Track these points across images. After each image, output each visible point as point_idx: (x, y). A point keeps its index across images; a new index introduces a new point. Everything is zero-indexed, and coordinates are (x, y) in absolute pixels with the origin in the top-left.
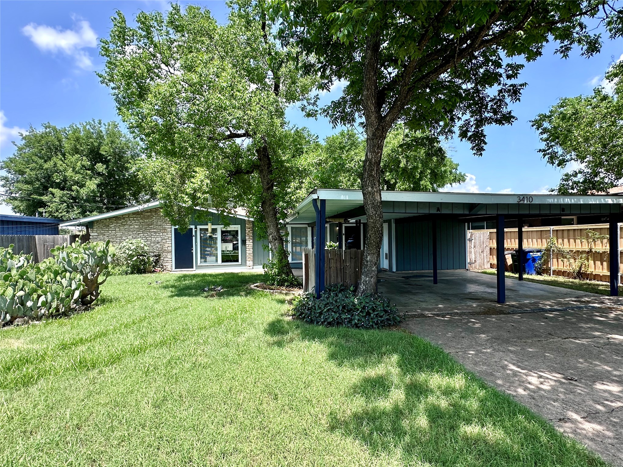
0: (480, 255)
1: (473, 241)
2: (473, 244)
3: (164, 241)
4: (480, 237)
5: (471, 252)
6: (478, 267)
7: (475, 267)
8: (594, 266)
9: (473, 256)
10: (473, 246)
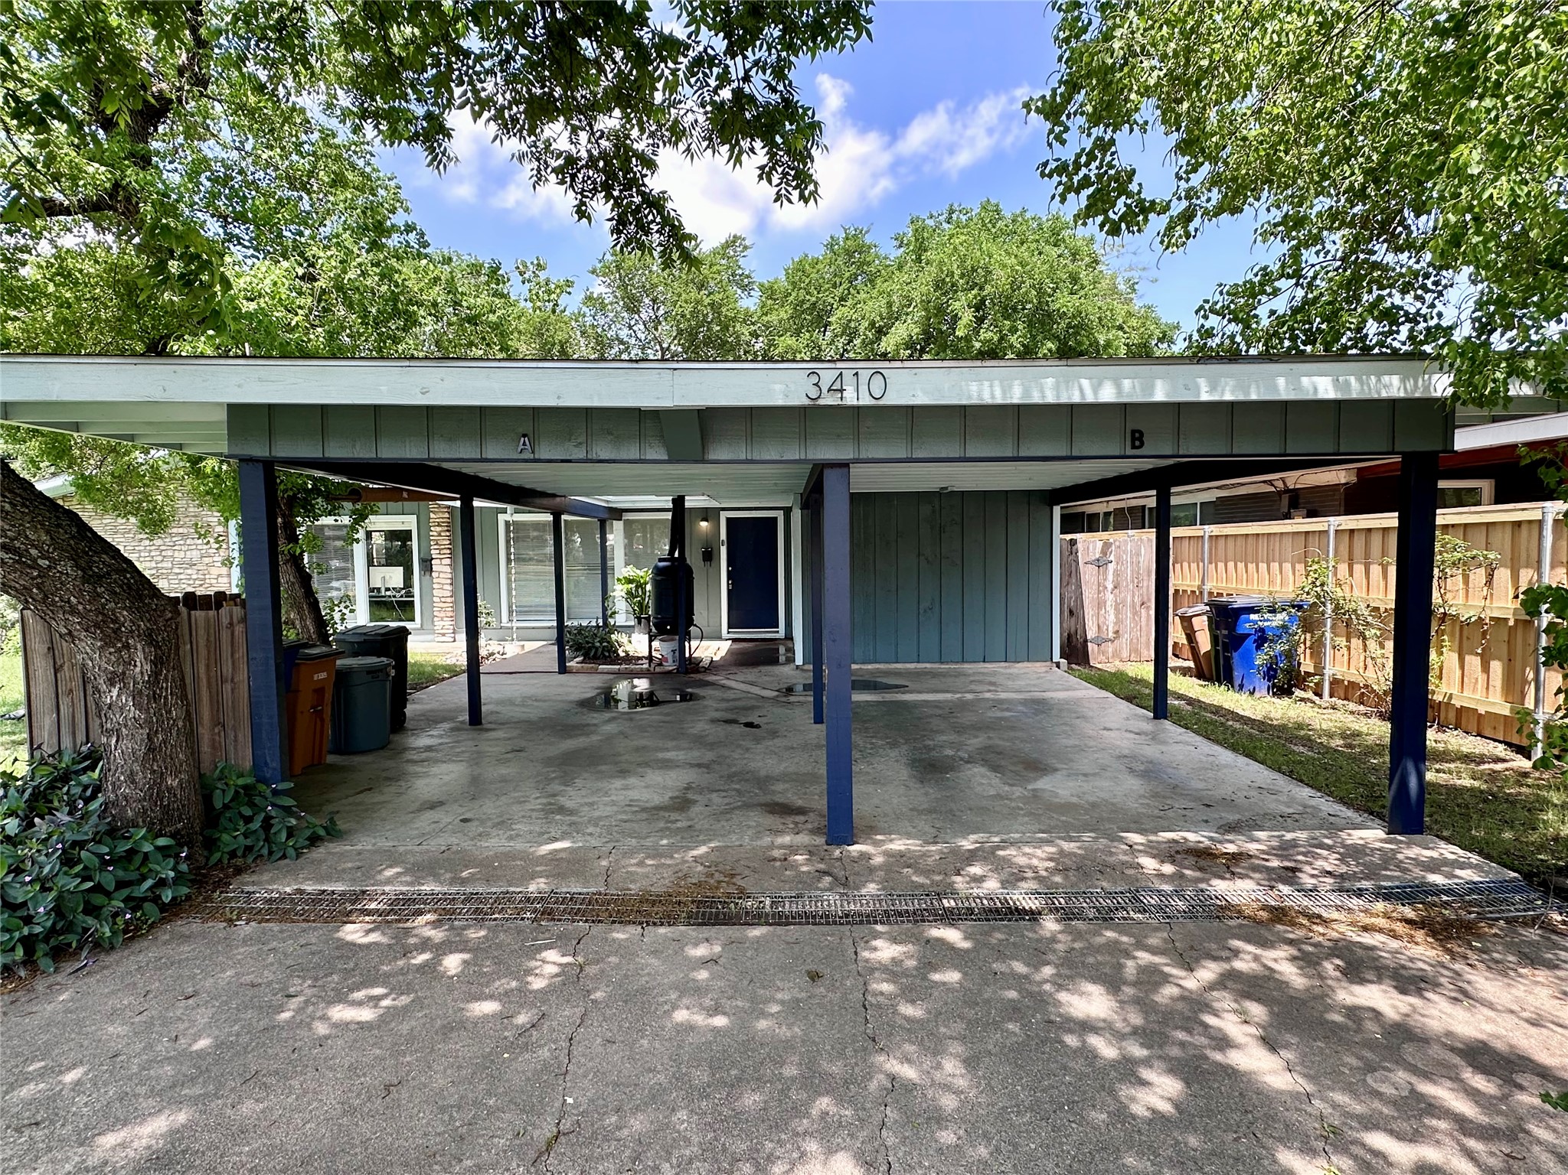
0: (1135, 613)
1: (1111, 567)
2: (1110, 577)
3: (206, 560)
4: (1138, 554)
5: (1100, 604)
6: (1125, 654)
7: (1116, 654)
8: (1458, 673)
9: (1112, 618)
10: (1110, 586)
